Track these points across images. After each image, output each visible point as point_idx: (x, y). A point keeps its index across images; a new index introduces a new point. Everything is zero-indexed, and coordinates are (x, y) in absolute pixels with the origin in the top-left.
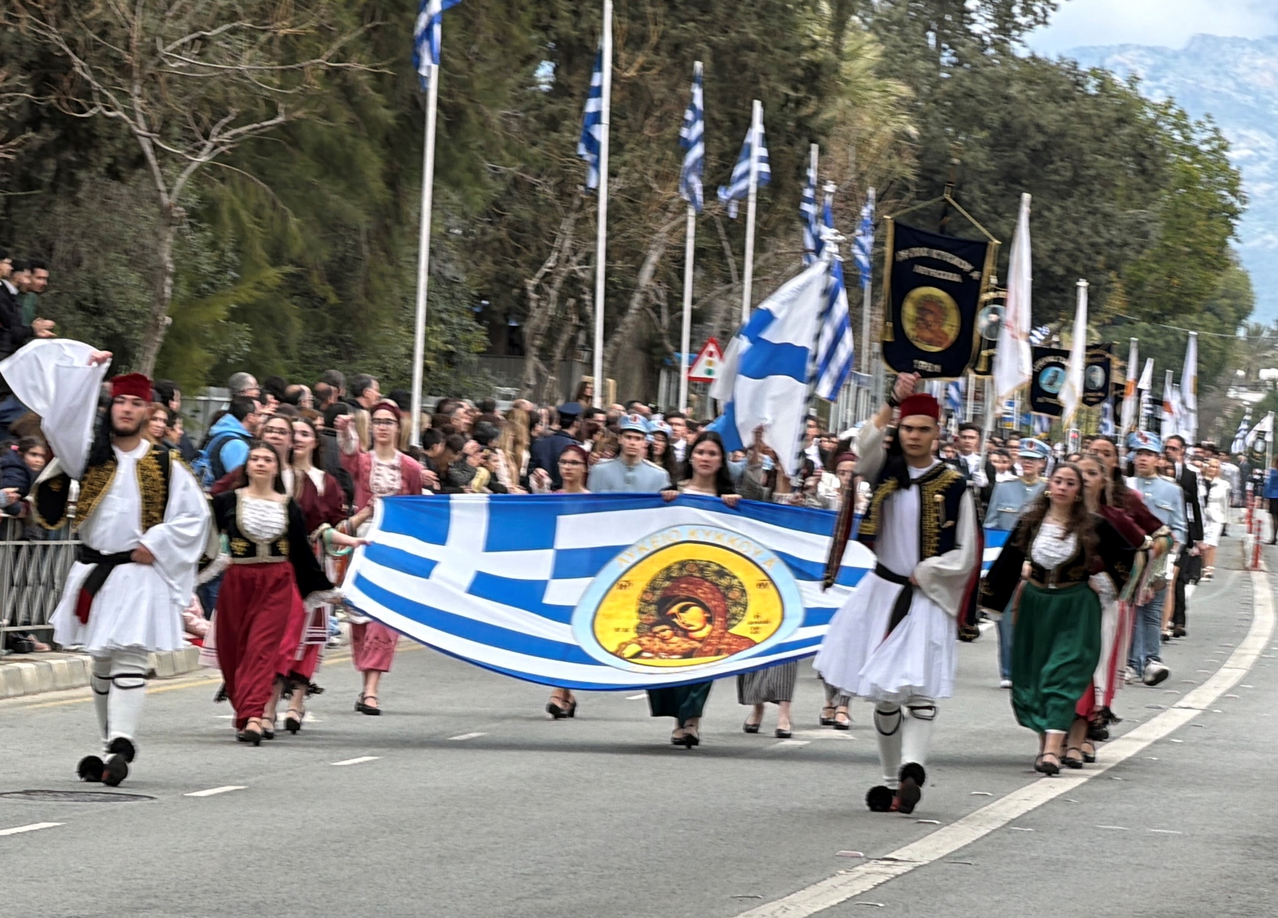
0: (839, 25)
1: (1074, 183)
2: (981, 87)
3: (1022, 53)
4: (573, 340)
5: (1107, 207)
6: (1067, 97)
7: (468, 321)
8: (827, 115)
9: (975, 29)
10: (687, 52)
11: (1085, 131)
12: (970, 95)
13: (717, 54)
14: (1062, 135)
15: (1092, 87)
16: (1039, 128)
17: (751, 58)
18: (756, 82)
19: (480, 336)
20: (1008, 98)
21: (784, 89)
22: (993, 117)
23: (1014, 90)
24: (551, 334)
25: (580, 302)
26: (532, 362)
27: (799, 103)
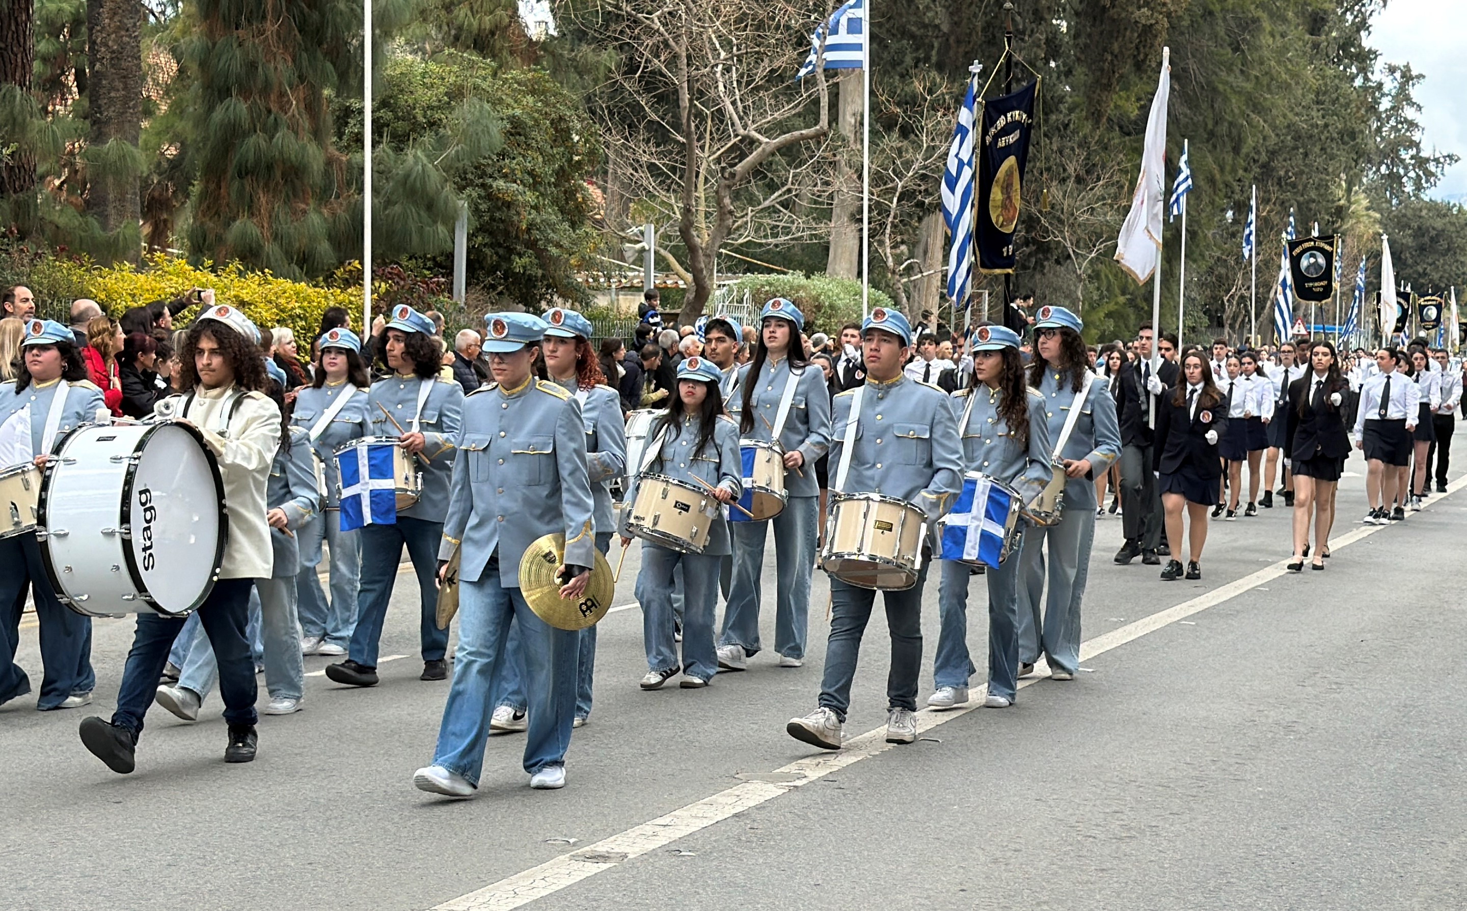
0: (1349, 190)
1: (1449, 249)
2: (1409, 213)
3: (1427, 199)
4: (1243, 321)
5: (1462, 259)
6: (1445, 215)
7: (1201, 314)
8: (1345, 227)
9: (1406, 190)
10: (1287, 204)
11: (1452, 229)
12: (1404, 216)
13: (1299, 205)
14: (1443, 231)
15: (1455, 211)
16: (1434, 229)
17: (1313, 206)
18: (1315, 214)
19: (1206, 320)
20: (1420, 217)
21: (1327, 217)
22: (1415, 225)
23: (1424, 213)
24: (1234, 319)
25: (1246, 306)
26: (1227, 329)
27: (1333, 223)
